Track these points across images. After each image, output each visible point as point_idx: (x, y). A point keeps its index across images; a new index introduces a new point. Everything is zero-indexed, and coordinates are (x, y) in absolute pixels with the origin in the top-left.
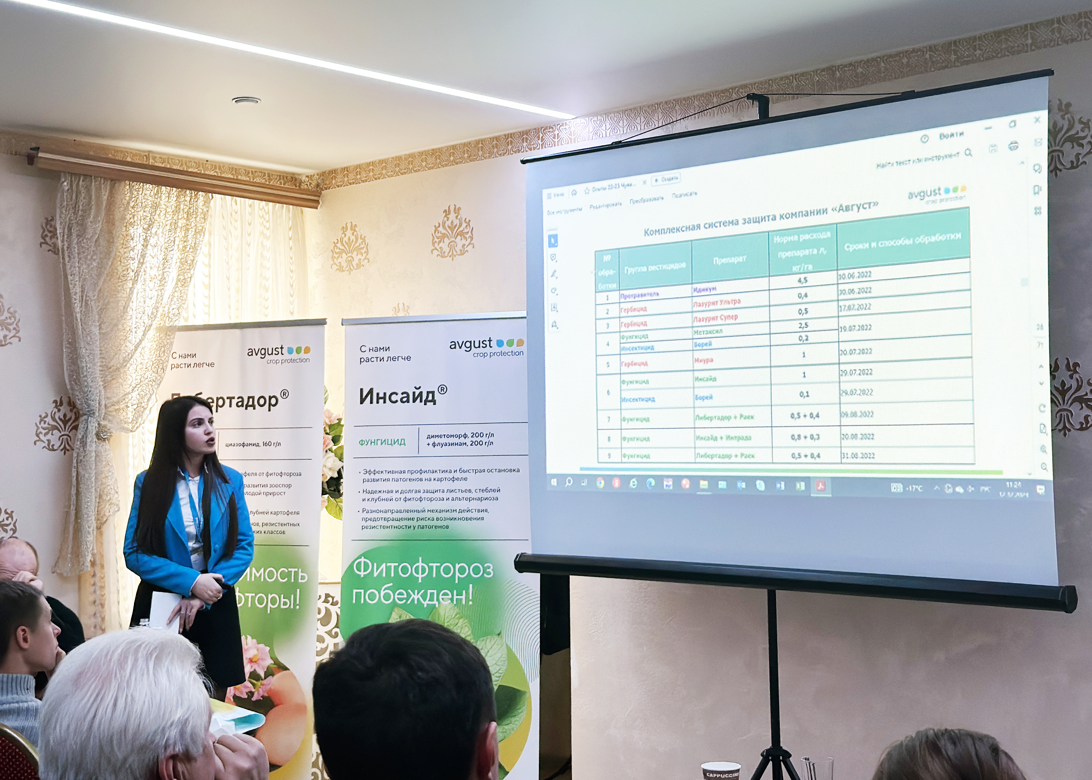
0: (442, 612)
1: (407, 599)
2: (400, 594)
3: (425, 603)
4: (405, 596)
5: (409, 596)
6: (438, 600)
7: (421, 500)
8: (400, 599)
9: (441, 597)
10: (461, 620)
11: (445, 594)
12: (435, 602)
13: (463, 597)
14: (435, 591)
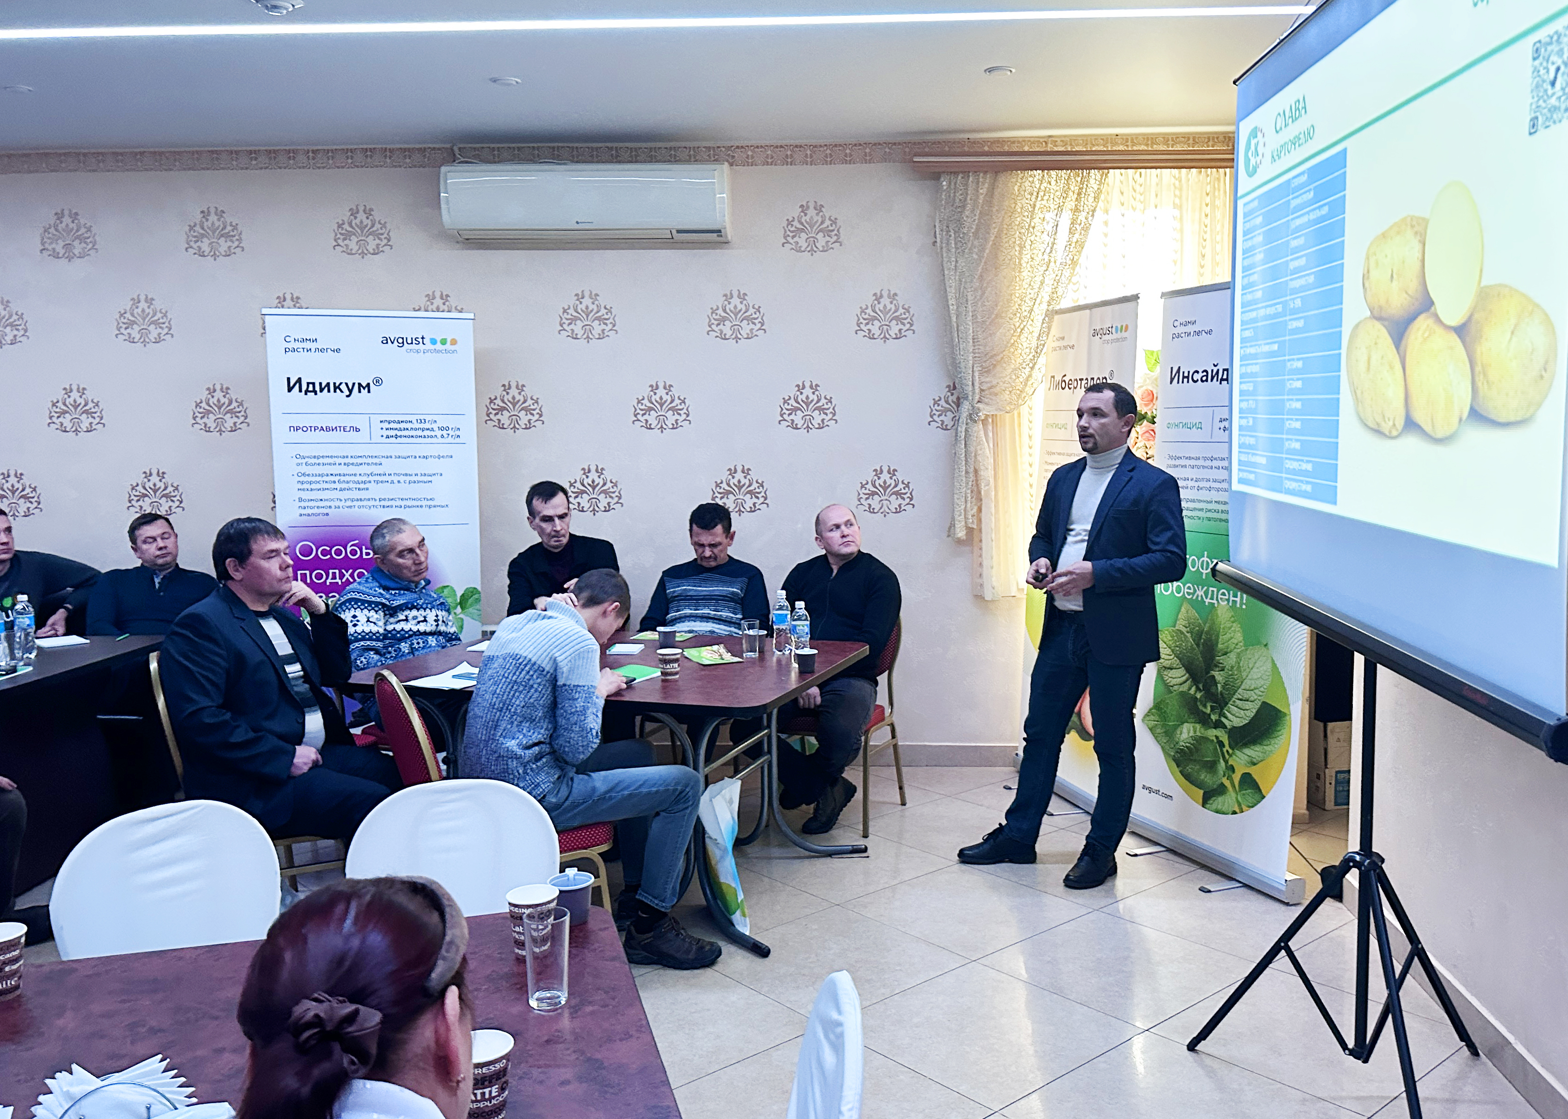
0: (1219, 612)
1: (1193, 594)
2: (1189, 588)
3: (1207, 601)
4: (1192, 591)
5: (1195, 591)
6: (1217, 600)
7: (1210, 489)
8: (1189, 594)
9: (1220, 596)
10: (1234, 625)
11: (1223, 594)
12: (1215, 601)
13: (1238, 599)
14: (1215, 590)
